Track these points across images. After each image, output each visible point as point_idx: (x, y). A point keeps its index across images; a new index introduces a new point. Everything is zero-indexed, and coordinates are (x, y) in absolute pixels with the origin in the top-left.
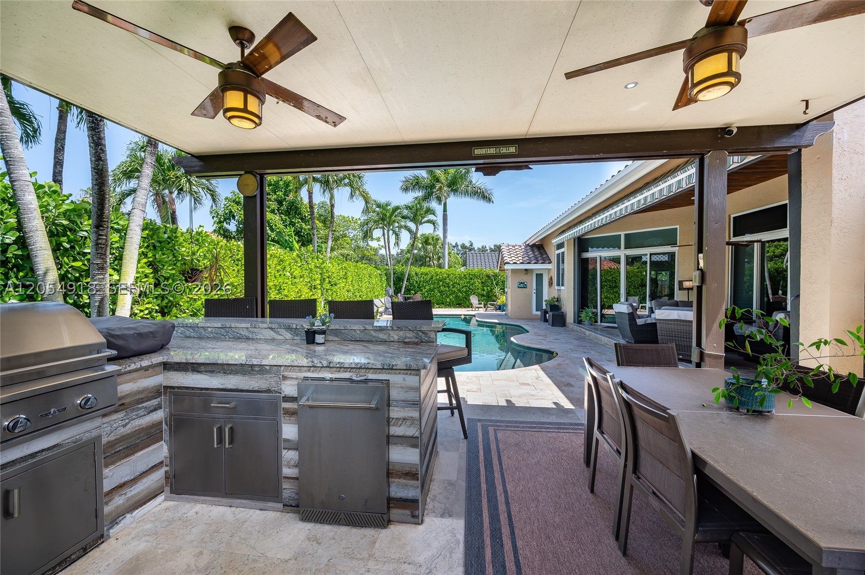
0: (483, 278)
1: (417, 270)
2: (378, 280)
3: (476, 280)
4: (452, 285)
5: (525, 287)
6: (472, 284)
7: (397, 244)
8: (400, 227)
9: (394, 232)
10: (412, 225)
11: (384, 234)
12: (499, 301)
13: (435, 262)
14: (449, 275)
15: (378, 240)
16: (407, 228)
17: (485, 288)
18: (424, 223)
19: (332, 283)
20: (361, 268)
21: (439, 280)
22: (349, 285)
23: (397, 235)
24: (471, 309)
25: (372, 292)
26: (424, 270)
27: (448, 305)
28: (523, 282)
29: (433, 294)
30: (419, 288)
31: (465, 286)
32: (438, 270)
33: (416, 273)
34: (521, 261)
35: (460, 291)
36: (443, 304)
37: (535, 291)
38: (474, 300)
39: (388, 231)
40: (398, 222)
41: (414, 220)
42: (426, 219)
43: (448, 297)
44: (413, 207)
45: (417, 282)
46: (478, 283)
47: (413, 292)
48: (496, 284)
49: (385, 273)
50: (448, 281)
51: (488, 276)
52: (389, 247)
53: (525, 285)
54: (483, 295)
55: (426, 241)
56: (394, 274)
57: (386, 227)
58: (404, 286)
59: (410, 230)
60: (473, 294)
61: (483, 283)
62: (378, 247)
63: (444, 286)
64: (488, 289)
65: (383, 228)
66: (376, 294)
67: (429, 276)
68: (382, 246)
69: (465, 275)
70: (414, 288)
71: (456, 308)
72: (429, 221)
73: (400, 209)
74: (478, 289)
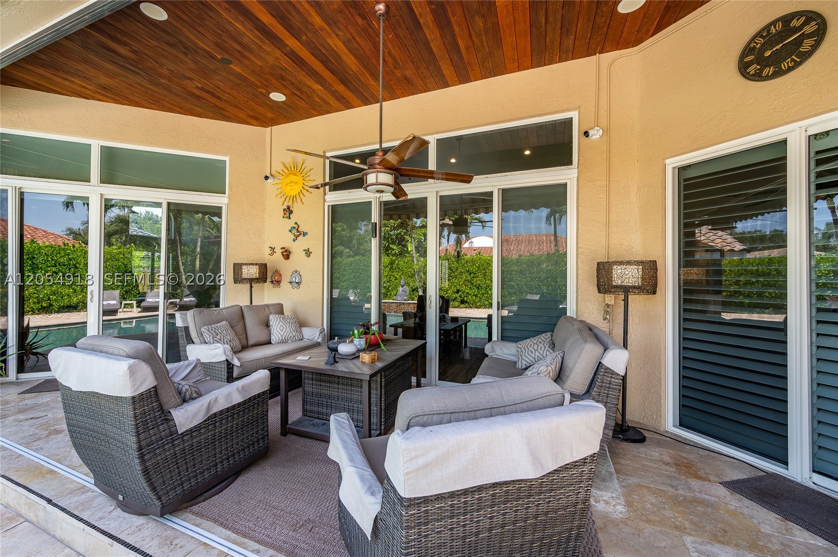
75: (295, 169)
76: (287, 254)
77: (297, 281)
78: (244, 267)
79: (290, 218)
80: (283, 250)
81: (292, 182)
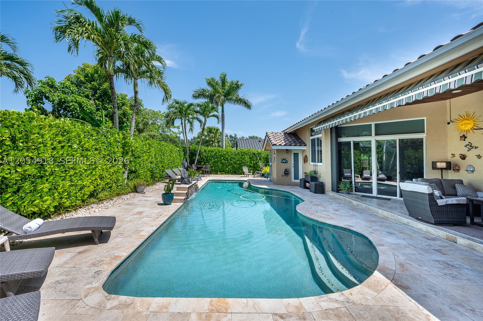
0: (250, 155)
1: (206, 148)
2: (178, 155)
3: (246, 156)
4: (230, 159)
5: (286, 162)
6: (244, 159)
7: (191, 130)
8: (193, 118)
9: (189, 121)
10: (202, 118)
11: (182, 123)
12: (263, 171)
13: (216, 144)
14: (227, 153)
15: (178, 128)
16: (198, 119)
17: (252, 162)
18: (210, 116)
19: (136, 156)
20: (163, 145)
21: (221, 156)
22: (152, 158)
23: (191, 124)
24: (243, 176)
25: (173, 163)
26: (210, 148)
27: (227, 173)
28: (285, 158)
29: (217, 165)
30: (207, 161)
31: (239, 160)
32: (220, 149)
33: (205, 151)
34: (284, 144)
35: (235, 163)
36: (223, 171)
37: (293, 165)
38: (245, 169)
39: (185, 121)
40: (192, 114)
41: (202, 114)
42: (212, 114)
43: (227, 167)
44: (202, 105)
45: (205, 156)
46: (247, 159)
47: (203, 163)
48: (259, 159)
49: (183, 150)
50: (227, 156)
51: (254, 154)
52: (185, 132)
53: (287, 161)
54: (251, 166)
55: (210, 130)
56: (189, 150)
57: (183, 118)
58: (197, 159)
59: (200, 121)
60: (245, 165)
61: (250, 158)
62: (178, 132)
63: (225, 160)
64: (254, 162)
65: (181, 118)
66: (176, 164)
67: (214, 153)
68: (181, 132)
69: (238, 153)
70: (203, 160)
71: (233, 174)
72: (214, 116)
73: (194, 105)
74: (247, 162)
75: (468, 117)
76: (463, 157)
77: (471, 170)
78: (437, 163)
79: (465, 140)
80: (461, 156)
81: (465, 124)
